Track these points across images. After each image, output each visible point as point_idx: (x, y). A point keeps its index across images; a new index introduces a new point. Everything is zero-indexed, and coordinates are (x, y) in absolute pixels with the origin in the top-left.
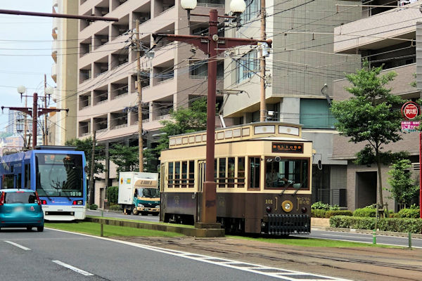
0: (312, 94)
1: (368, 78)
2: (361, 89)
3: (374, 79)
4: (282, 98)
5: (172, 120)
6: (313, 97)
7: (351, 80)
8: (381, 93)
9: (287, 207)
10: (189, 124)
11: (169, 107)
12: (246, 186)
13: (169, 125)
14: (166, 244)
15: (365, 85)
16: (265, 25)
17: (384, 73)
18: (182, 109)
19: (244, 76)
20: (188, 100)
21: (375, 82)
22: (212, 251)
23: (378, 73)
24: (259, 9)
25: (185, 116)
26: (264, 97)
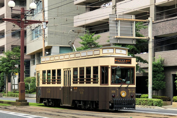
0: (65, 45)
1: (89, 38)
2: (86, 42)
3: (91, 38)
4: (52, 46)
5: (4, 56)
6: (65, 46)
7: (82, 39)
8: (94, 44)
9: (123, 94)
10: (12, 57)
11: (3, 50)
12: (99, 83)
13: (3, 58)
14: (4, 109)
15: (88, 41)
16: (44, 15)
17: (95, 36)
18: (9, 51)
19: (35, 37)
20: (11, 47)
21: (92, 40)
22: (24, 112)
23: (93, 36)
24: (41, 8)
25: (10, 54)
26: (44, 46)
